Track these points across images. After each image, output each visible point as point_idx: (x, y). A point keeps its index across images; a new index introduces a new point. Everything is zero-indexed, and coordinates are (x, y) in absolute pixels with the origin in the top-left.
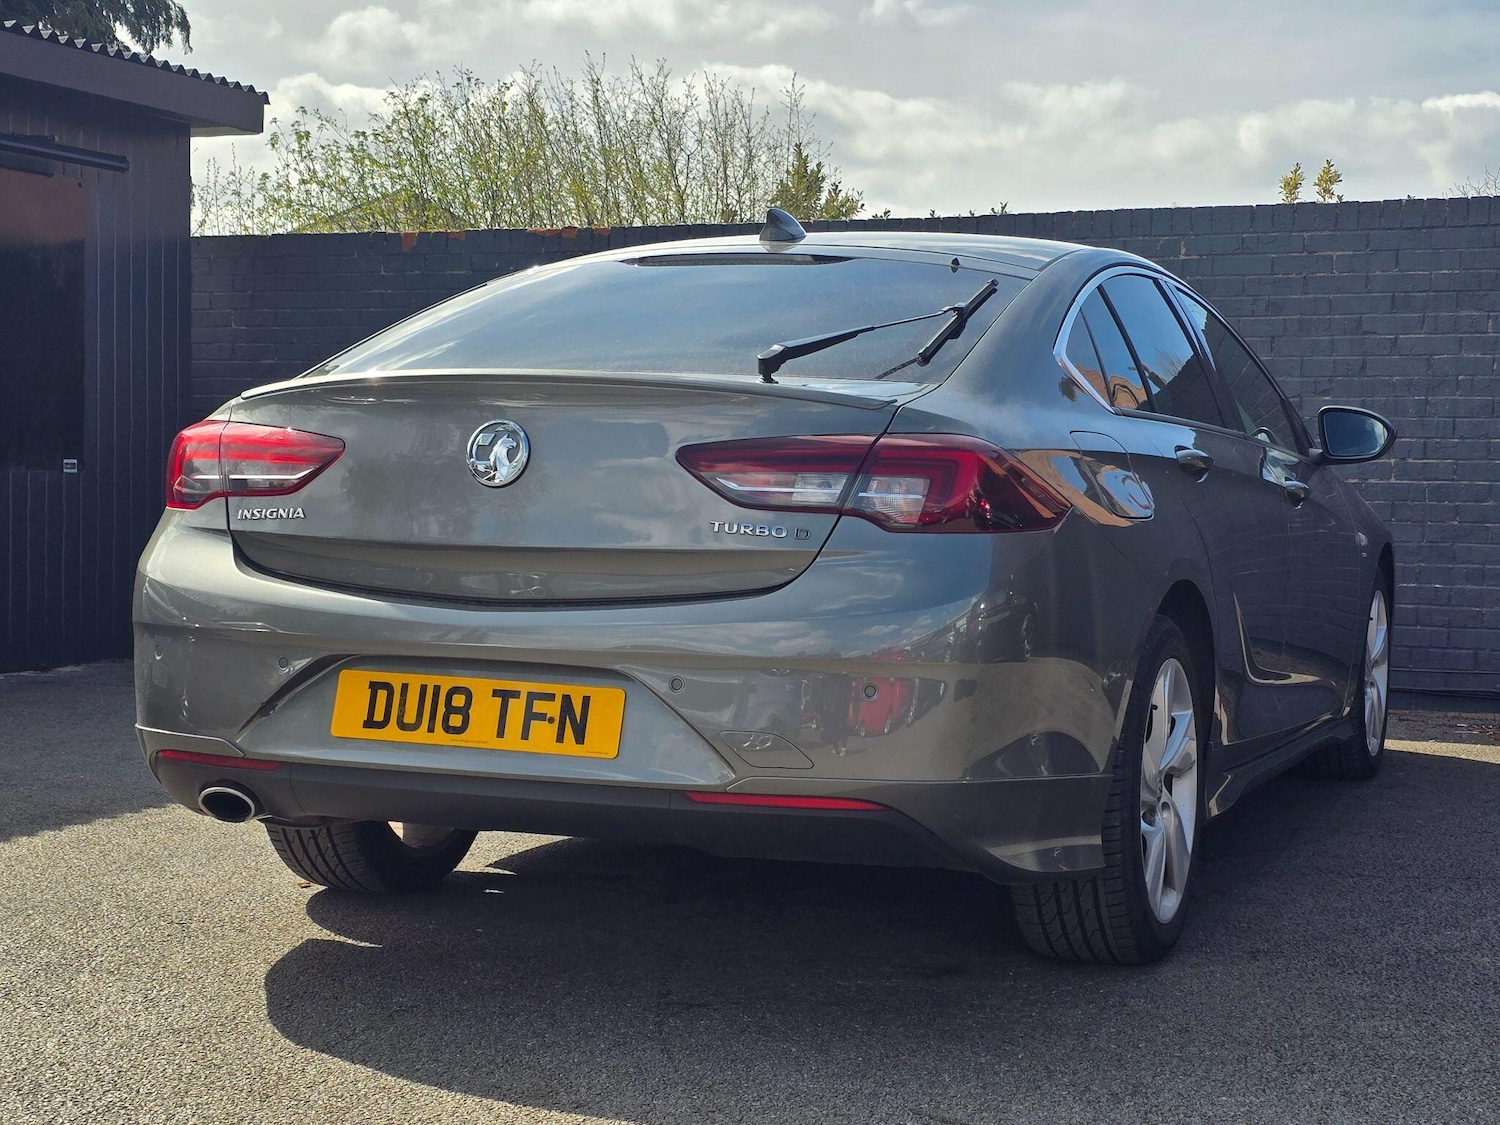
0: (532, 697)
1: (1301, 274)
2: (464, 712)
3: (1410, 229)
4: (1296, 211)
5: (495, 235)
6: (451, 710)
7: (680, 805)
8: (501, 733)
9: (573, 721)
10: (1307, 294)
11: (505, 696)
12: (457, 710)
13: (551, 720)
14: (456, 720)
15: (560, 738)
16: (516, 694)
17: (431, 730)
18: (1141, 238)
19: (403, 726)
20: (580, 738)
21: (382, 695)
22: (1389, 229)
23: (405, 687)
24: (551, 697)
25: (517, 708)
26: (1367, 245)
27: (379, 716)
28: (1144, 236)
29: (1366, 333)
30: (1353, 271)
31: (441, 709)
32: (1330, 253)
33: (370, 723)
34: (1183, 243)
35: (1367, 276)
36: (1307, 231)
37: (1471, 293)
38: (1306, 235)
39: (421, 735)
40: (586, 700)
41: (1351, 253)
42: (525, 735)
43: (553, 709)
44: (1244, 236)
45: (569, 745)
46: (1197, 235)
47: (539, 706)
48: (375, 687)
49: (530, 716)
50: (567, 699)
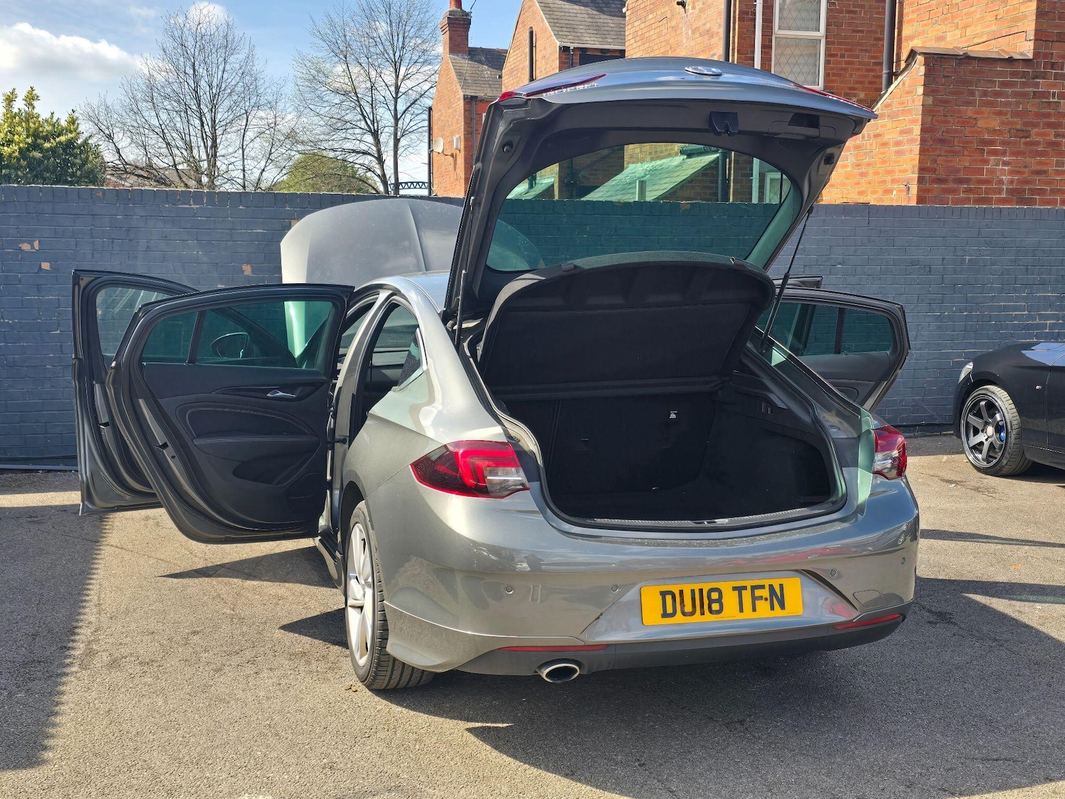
0: (754, 588)
2: (719, 601)
6: (711, 601)
7: (831, 633)
8: (741, 610)
9: (777, 598)
11: (740, 590)
12: (715, 601)
13: (766, 599)
14: (715, 607)
15: (772, 608)
16: (745, 588)
17: (703, 614)
19: (684, 614)
20: (782, 606)
21: (669, 598)
23: (681, 592)
24: (762, 587)
25: (747, 595)
27: (670, 610)
31: (706, 602)
33: (665, 615)
39: (697, 618)
40: (781, 586)
42: (754, 610)
43: (765, 593)
45: (779, 611)
47: (758, 593)
48: (663, 594)
49: (754, 599)
50: (771, 587)
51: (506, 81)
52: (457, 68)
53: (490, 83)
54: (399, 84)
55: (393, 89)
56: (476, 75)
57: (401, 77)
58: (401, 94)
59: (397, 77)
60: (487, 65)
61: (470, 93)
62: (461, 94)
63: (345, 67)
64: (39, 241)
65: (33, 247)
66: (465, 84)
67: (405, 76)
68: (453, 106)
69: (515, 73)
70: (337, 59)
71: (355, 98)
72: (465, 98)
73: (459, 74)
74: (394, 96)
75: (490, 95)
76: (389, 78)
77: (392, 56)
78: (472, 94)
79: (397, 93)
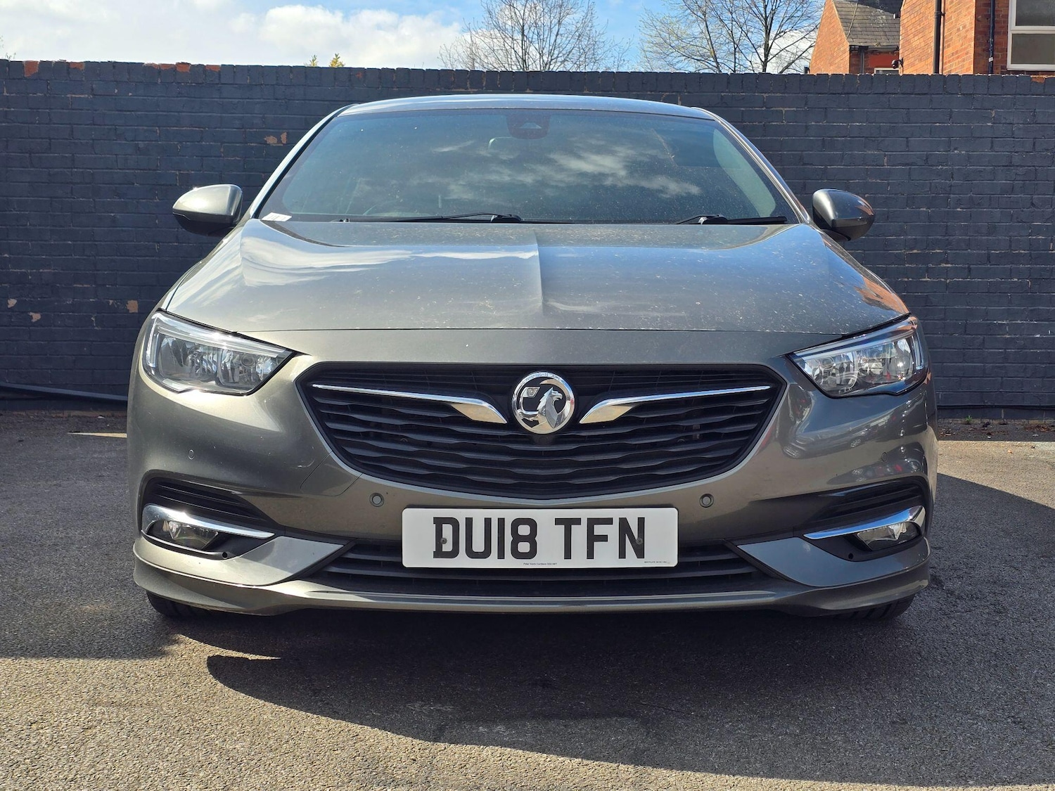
1: (761, 122)
3: (833, 94)
4: (757, 79)
5: (114, 67)
10: (765, 136)
18: (649, 93)
22: (820, 94)
26: (806, 104)
28: (651, 91)
29: (804, 164)
30: (796, 122)
32: (782, 109)
34: (679, 98)
35: (806, 126)
36: (765, 93)
37: (873, 139)
38: (765, 95)
41: (795, 109)
44: (723, 94)
46: (689, 92)
51: (905, 21)
52: (843, 13)
53: (886, 30)
54: (770, 42)
55: (761, 51)
56: (867, 21)
57: (772, 35)
58: (771, 57)
59: (768, 34)
60: (882, 9)
61: (858, 43)
62: (846, 47)
63: (703, 26)
64: (287, 133)
65: (279, 141)
66: (851, 31)
67: (777, 34)
68: (837, 61)
69: (917, 8)
70: (694, 18)
71: (714, 64)
72: (852, 49)
73: (845, 21)
74: (763, 60)
75: (885, 44)
76: (758, 38)
77: (762, 10)
78: (862, 44)
79: (766, 56)
